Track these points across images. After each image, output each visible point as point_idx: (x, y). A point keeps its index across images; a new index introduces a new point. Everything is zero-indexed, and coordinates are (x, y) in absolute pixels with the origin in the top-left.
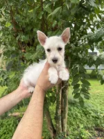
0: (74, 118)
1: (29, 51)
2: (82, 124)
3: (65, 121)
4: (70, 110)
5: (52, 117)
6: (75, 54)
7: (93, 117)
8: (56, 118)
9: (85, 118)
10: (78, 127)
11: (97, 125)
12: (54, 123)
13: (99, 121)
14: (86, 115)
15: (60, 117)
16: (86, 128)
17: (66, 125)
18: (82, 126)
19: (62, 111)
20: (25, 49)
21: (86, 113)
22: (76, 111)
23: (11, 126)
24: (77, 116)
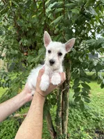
0: (75, 120)
1: (31, 55)
2: (82, 126)
3: (66, 123)
4: (71, 112)
5: (53, 119)
6: (75, 58)
7: (93, 119)
8: (57, 120)
9: (85, 120)
10: (79, 130)
11: (98, 128)
12: (55, 125)
13: (99, 124)
14: (86, 117)
15: (60, 120)
16: (87, 130)
17: (66, 128)
18: (82, 129)
19: (63, 114)
20: (27, 52)
21: (86, 116)
22: (77, 113)
23: (12, 127)
24: (77, 118)
